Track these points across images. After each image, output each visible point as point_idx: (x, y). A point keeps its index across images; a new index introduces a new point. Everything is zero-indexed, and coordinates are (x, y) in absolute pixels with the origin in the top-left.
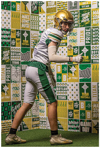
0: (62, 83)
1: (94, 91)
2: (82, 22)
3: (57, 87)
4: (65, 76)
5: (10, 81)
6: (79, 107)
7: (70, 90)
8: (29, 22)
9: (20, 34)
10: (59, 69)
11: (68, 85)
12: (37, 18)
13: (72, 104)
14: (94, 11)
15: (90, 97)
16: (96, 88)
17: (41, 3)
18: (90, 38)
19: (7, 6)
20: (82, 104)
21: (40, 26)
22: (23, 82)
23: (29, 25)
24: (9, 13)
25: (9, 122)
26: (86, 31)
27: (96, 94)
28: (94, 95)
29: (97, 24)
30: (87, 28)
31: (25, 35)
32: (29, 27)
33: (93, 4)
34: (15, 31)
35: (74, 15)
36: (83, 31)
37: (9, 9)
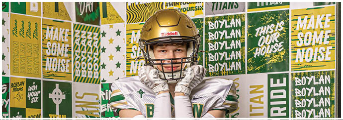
2: (255, 54)
8: (69, 53)
9: (40, 95)
12: (95, 38)
14: (299, 18)
18: (285, 109)
21: (104, 66)
23: (70, 63)
26: (272, 85)
30: (275, 77)
31: (57, 96)
32: (70, 68)
34: (22, 83)
35: (229, 31)
36: (262, 86)
37: (4, 7)
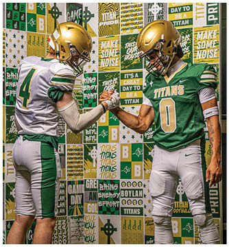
0: (131, 181)
3: (122, 190)
4: (139, 167)
7: (149, 196)
10: (126, 152)
11: (145, 186)
14: (198, 33)
17: (88, 16)
19: (18, 22)
20: (175, 225)
24: (22, 37)
29: (206, 60)
33: (197, 17)
37: (23, 29)
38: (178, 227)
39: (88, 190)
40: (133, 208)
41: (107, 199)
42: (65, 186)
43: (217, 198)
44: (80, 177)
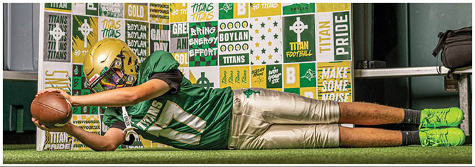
0: (233, 21)
1: (323, 37)
3: (220, 33)
5: (96, 9)
6: (280, 80)
7: (257, 38)
13: (262, 74)
15: (314, 52)
16: (329, 27)
20: (291, 72)
22: (130, 18)
25: (92, 119)
27: (329, 39)
28: (323, 47)
38: (296, 75)
39: (176, 36)
40: (236, 55)
41: (200, 46)
42: (147, 29)
43: (347, 34)
44: (165, 20)
